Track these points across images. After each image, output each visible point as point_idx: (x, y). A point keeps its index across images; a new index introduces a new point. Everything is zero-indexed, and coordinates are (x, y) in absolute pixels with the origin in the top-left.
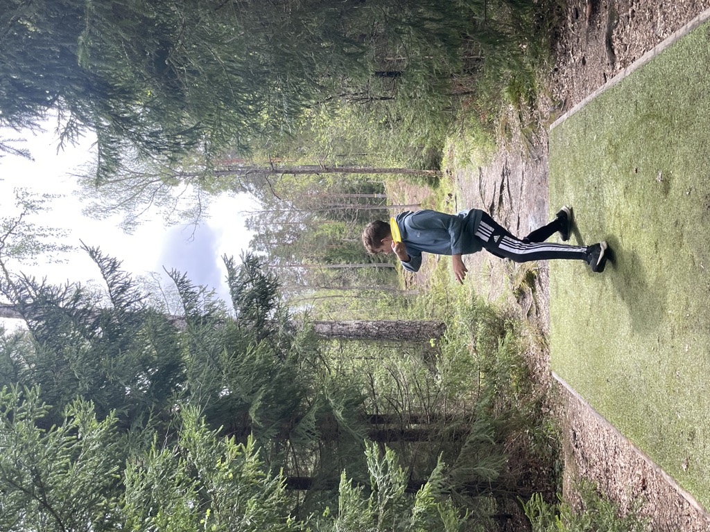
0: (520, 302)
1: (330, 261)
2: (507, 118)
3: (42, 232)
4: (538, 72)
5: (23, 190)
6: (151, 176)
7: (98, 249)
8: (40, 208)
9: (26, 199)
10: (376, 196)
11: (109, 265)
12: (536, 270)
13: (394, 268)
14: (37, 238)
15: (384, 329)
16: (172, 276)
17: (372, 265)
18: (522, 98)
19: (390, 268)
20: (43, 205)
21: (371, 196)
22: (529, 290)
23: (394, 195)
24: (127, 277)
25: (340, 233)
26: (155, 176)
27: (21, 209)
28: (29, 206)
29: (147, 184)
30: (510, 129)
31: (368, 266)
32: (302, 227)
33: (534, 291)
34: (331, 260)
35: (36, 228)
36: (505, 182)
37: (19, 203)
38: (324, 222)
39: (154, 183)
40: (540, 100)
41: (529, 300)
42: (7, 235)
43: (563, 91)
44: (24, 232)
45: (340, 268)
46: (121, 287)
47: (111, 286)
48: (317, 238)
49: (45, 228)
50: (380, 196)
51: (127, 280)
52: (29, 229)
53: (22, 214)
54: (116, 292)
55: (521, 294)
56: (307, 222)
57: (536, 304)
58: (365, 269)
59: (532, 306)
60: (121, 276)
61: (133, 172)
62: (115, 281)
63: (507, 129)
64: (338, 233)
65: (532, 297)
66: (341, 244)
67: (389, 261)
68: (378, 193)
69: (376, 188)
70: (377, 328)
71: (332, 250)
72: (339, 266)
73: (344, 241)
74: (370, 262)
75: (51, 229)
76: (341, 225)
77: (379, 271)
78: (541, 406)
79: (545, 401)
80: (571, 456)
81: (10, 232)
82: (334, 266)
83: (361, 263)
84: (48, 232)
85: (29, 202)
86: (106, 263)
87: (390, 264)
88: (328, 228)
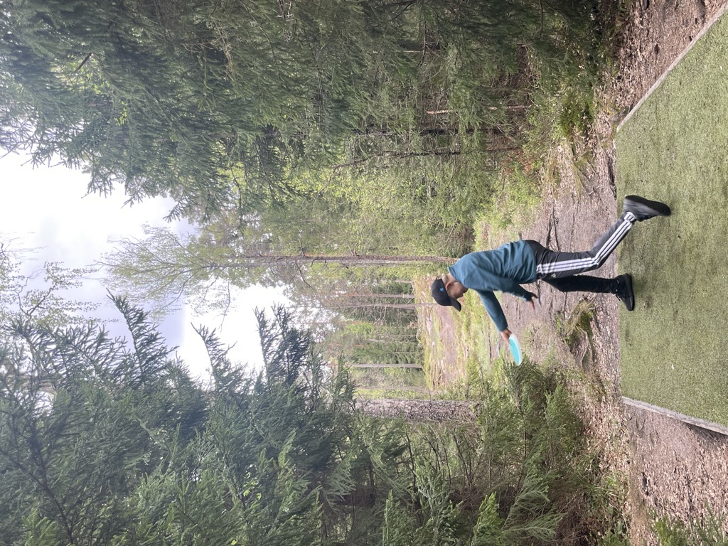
0: (574, 350)
1: (356, 360)
2: (555, 162)
3: (70, 307)
4: (596, 92)
5: (54, 265)
6: (182, 266)
7: (124, 300)
8: (70, 284)
9: (56, 275)
10: (404, 296)
11: (135, 315)
12: (592, 311)
13: (421, 369)
14: (66, 312)
15: (417, 409)
16: (200, 333)
17: (399, 366)
18: (576, 128)
19: (418, 369)
20: (73, 281)
21: (399, 296)
22: (584, 335)
23: (422, 295)
24: (153, 329)
25: (368, 333)
26: (187, 266)
27: (50, 283)
28: (59, 281)
29: (177, 274)
30: (558, 173)
31: (396, 366)
32: (329, 327)
33: (590, 334)
34: (358, 360)
35: (65, 302)
36: (553, 232)
37: (49, 278)
38: (351, 322)
39: (185, 274)
40: (598, 120)
41: (584, 346)
42: (34, 309)
43: (629, 96)
44: (52, 306)
45: (366, 368)
46: (146, 339)
47: (135, 338)
48: (344, 337)
49: (73, 302)
50: (408, 296)
51: (153, 332)
52: (57, 302)
53: (51, 289)
54: (142, 344)
55: (574, 342)
56: (334, 322)
57: (592, 348)
58: (391, 369)
59: (588, 351)
60: (147, 328)
61: (164, 263)
62: (142, 333)
63: (555, 174)
64: (365, 333)
65: (588, 342)
66: (369, 344)
67: (417, 362)
68: (406, 293)
69: (404, 289)
70: (410, 408)
71: (359, 349)
72: (365, 366)
73: (371, 342)
74: (397, 362)
75: (79, 303)
76: (369, 325)
77: (407, 372)
78: (599, 462)
79: (604, 456)
80: (640, 506)
81: (38, 306)
82: (361, 366)
83: (388, 363)
84: (76, 306)
85: (59, 277)
86: (132, 315)
87: (417, 365)
88: (355, 327)
